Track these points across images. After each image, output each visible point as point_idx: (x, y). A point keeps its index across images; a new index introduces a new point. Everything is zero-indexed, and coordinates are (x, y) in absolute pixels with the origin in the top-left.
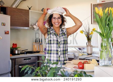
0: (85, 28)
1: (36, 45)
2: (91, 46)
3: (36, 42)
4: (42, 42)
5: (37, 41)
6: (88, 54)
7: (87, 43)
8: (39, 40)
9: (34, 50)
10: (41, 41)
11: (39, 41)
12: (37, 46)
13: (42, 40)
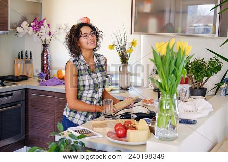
0: (118, 39)
1: (19, 64)
2: (127, 74)
3: (19, 57)
4: (31, 58)
5: (22, 56)
6: (122, 88)
7: (120, 68)
8: (26, 53)
9: (16, 75)
10: (31, 56)
11: (27, 56)
12: (22, 65)
13: (31, 54)
